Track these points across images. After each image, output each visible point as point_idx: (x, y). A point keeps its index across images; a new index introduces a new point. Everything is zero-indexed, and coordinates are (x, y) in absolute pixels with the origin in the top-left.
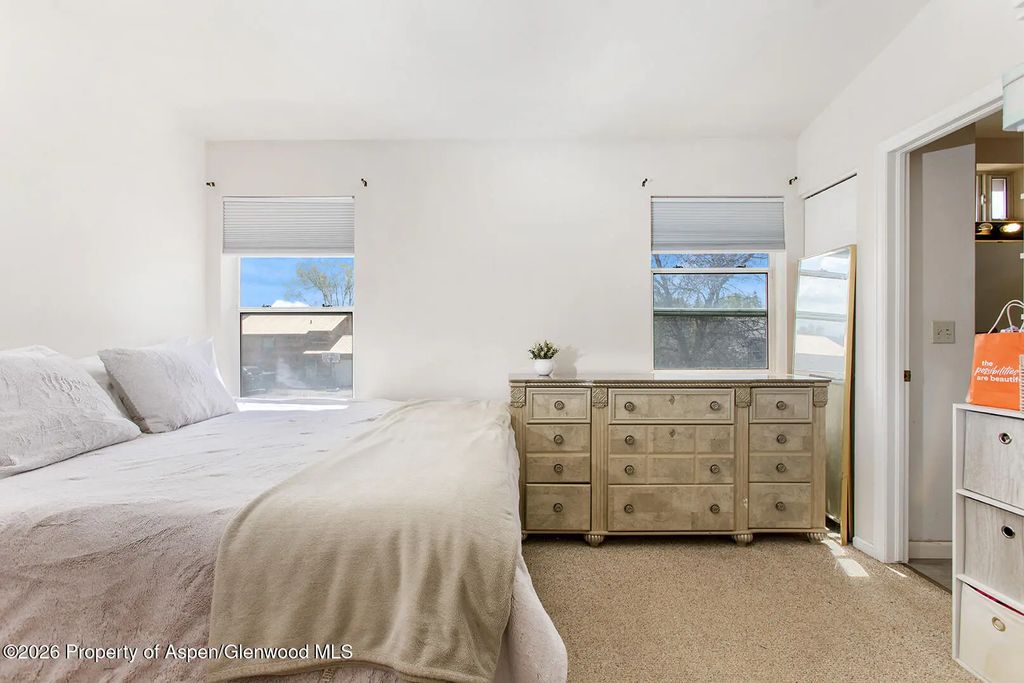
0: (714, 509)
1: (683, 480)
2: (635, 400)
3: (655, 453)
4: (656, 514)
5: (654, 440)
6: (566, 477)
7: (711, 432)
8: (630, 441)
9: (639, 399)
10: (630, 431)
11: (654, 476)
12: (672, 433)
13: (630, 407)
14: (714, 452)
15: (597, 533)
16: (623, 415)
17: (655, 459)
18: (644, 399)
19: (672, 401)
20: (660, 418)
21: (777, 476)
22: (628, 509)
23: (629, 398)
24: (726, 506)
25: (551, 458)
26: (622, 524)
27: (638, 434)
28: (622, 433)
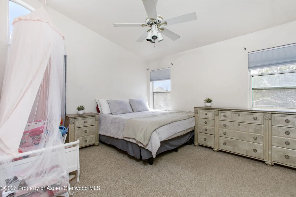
0: (255, 151)
1: (243, 140)
2: (227, 114)
3: (233, 130)
4: (233, 147)
5: (233, 126)
6: (207, 132)
7: (254, 126)
8: (225, 125)
9: (228, 114)
10: (225, 122)
11: (233, 136)
12: (239, 125)
13: (225, 116)
14: (255, 133)
15: (216, 148)
16: (223, 118)
17: (233, 132)
18: (230, 114)
19: (239, 115)
20: (235, 120)
21: (285, 146)
22: (225, 144)
23: (225, 114)
24: (260, 151)
25: (204, 127)
26: (223, 148)
27: (228, 124)
28: (223, 123)
